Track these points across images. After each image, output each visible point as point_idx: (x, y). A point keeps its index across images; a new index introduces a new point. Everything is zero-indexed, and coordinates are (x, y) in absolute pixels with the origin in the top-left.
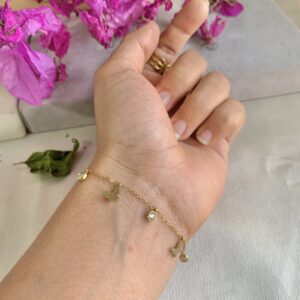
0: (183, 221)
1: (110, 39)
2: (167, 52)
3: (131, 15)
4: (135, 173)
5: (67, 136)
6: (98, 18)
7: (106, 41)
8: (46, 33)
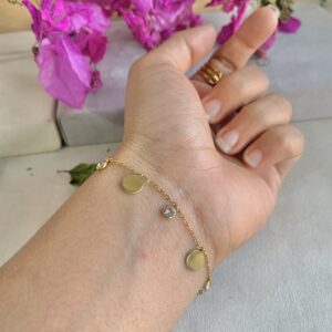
0: (209, 234)
1: (154, 43)
2: (226, 66)
3: (178, 18)
4: (159, 170)
5: (109, 150)
6: (144, 18)
7: (150, 44)
8: (91, 32)
